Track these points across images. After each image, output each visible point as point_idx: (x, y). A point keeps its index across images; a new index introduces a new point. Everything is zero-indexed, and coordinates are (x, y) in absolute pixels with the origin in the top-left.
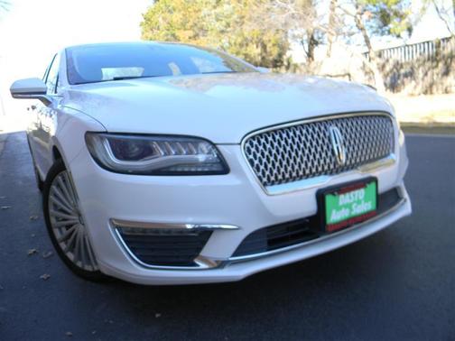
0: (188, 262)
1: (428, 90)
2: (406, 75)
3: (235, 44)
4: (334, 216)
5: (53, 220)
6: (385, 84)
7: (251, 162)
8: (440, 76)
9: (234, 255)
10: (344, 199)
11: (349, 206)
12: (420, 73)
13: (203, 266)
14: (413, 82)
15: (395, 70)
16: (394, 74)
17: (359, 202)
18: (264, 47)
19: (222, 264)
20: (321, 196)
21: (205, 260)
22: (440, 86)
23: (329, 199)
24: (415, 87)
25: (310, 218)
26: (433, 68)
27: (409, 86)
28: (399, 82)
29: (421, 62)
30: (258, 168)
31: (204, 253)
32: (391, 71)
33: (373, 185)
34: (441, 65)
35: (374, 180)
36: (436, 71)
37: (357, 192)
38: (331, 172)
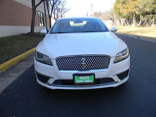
0: (46, 82)
4: (78, 81)
9: (53, 83)
10: (81, 78)
11: (84, 80)
17: (87, 79)
19: (50, 85)
23: (76, 77)
30: (59, 66)
33: (93, 76)
37: (86, 77)
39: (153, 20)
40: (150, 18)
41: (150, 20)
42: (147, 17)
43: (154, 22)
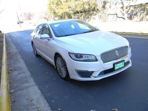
0: (89, 77)
1: (142, 20)
2: (135, 15)
3: (80, 4)
4: (116, 68)
5: (57, 67)
6: (128, 17)
7: (102, 59)
8: (145, 15)
9: (98, 75)
10: (118, 65)
11: (119, 66)
12: (139, 14)
13: (92, 77)
14: (137, 17)
15: (131, 13)
16: (131, 14)
17: (121, 65)
18: (89, 5)
19: (96, 77)
20: (114, 65)
21: (93, 76)
22: (145, 18)
23: (115, 65)
24: (137, 19)
25: (112, 68)
26: (143, 13)
27: (136, 18)
28: (132, 17)
29: (139, 11)
30: (103, 60)
31: (92, 75)
32: (130, 13)
33: (124, 62)
34: (145, 12)
35: (124, 61)
36: (144, 14)
37: (121, 63)
38: (116, 60)
39: (82, 17)
40: (79, 16)
41: (80, 17)
42: (77, 15)
43: (83, 19)
